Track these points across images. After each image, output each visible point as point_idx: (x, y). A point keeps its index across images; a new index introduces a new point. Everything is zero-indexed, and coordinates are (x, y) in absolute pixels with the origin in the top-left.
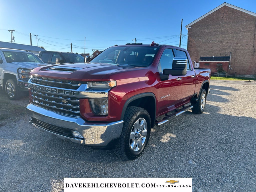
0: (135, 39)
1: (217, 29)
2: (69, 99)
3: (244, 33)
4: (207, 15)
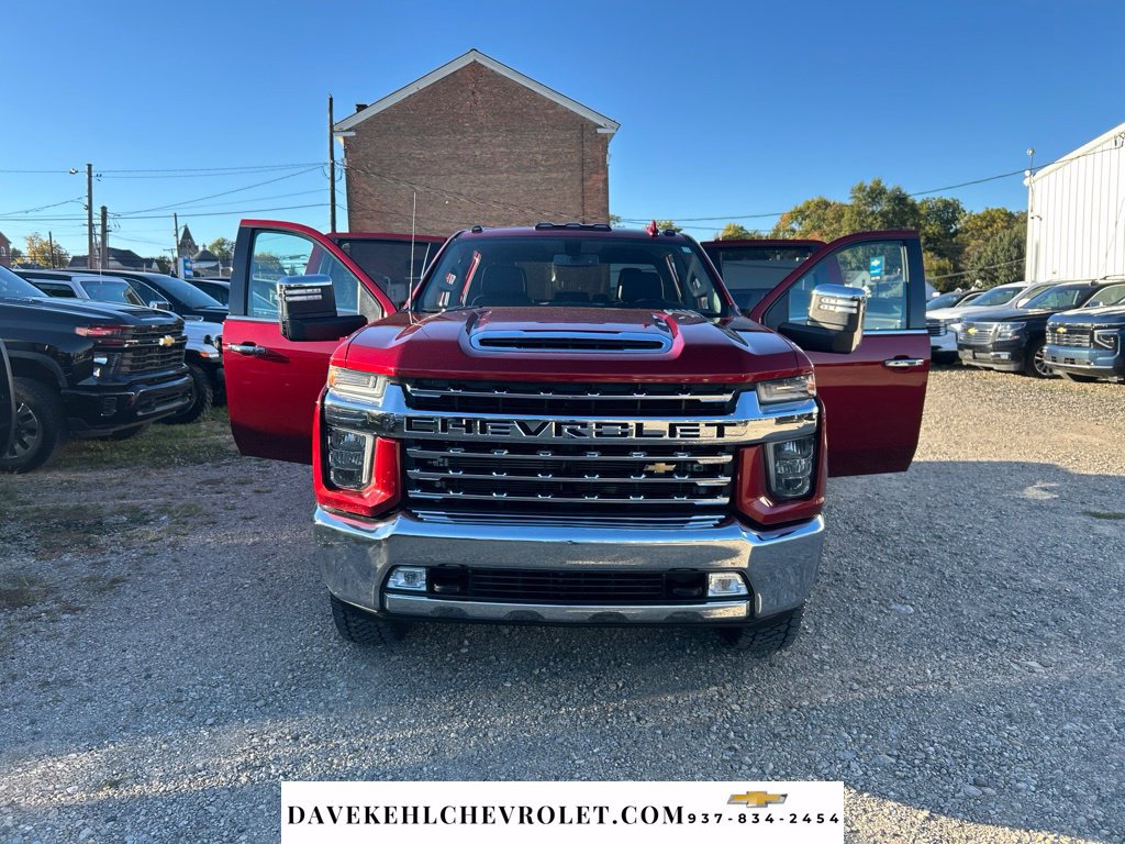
0: (90, 166)
1: (457, 148)
2: (683, 457)
3: (550, 171)
4: (413, 90)
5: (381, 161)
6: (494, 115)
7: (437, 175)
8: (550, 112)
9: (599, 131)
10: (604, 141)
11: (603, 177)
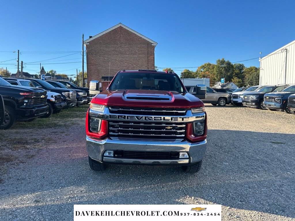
0: (19, 50)
1: (116, 48)
2: (174, 125)
3: (140, 55)
4: (104, 33)
5: (96, 51)
6: (125, 40)
7: (110, 55)
8: (140, 39)
9: (152, 45)
10: (153, 47)
11: (153, 57)
